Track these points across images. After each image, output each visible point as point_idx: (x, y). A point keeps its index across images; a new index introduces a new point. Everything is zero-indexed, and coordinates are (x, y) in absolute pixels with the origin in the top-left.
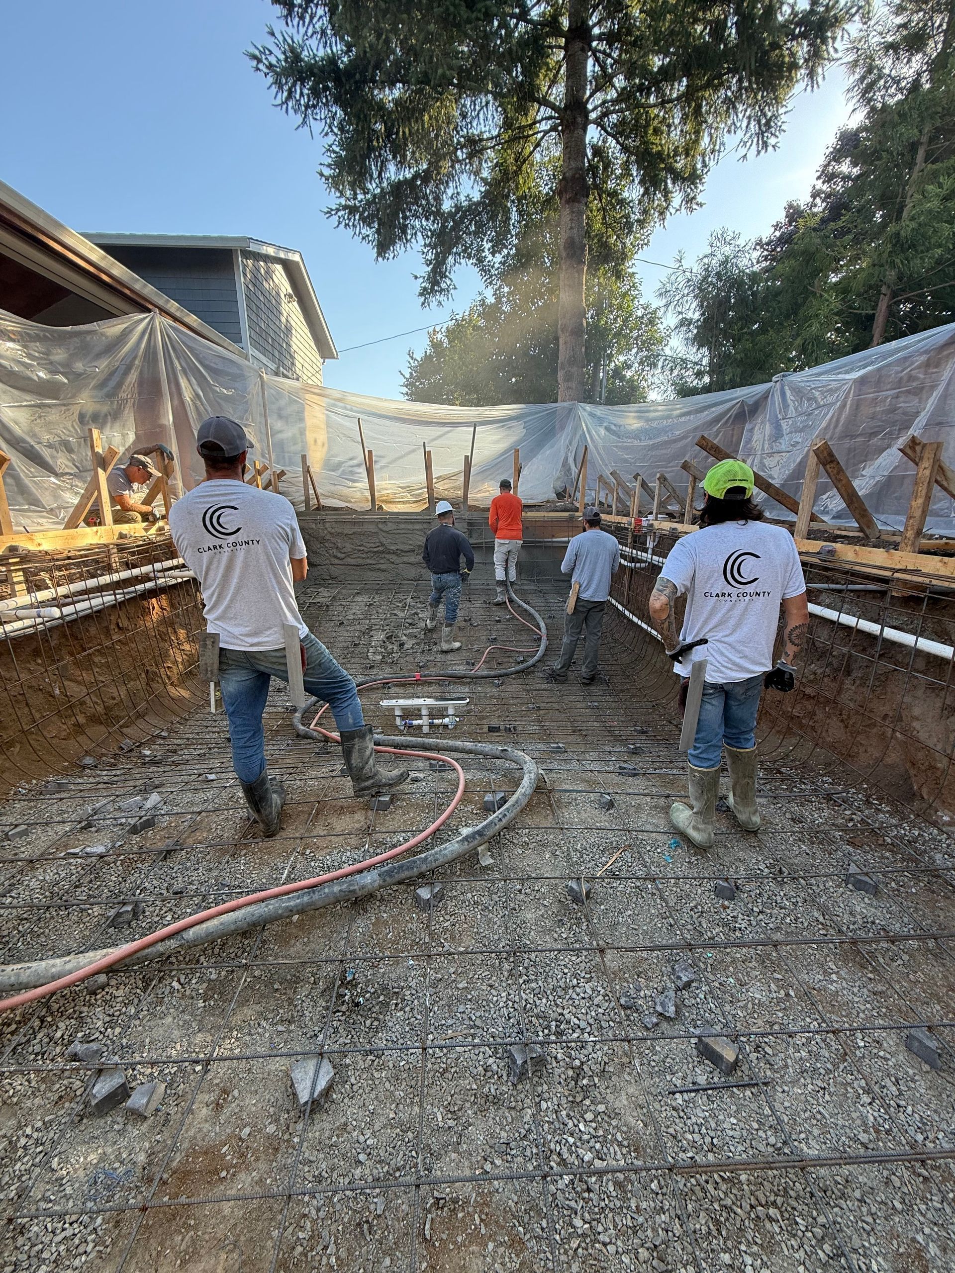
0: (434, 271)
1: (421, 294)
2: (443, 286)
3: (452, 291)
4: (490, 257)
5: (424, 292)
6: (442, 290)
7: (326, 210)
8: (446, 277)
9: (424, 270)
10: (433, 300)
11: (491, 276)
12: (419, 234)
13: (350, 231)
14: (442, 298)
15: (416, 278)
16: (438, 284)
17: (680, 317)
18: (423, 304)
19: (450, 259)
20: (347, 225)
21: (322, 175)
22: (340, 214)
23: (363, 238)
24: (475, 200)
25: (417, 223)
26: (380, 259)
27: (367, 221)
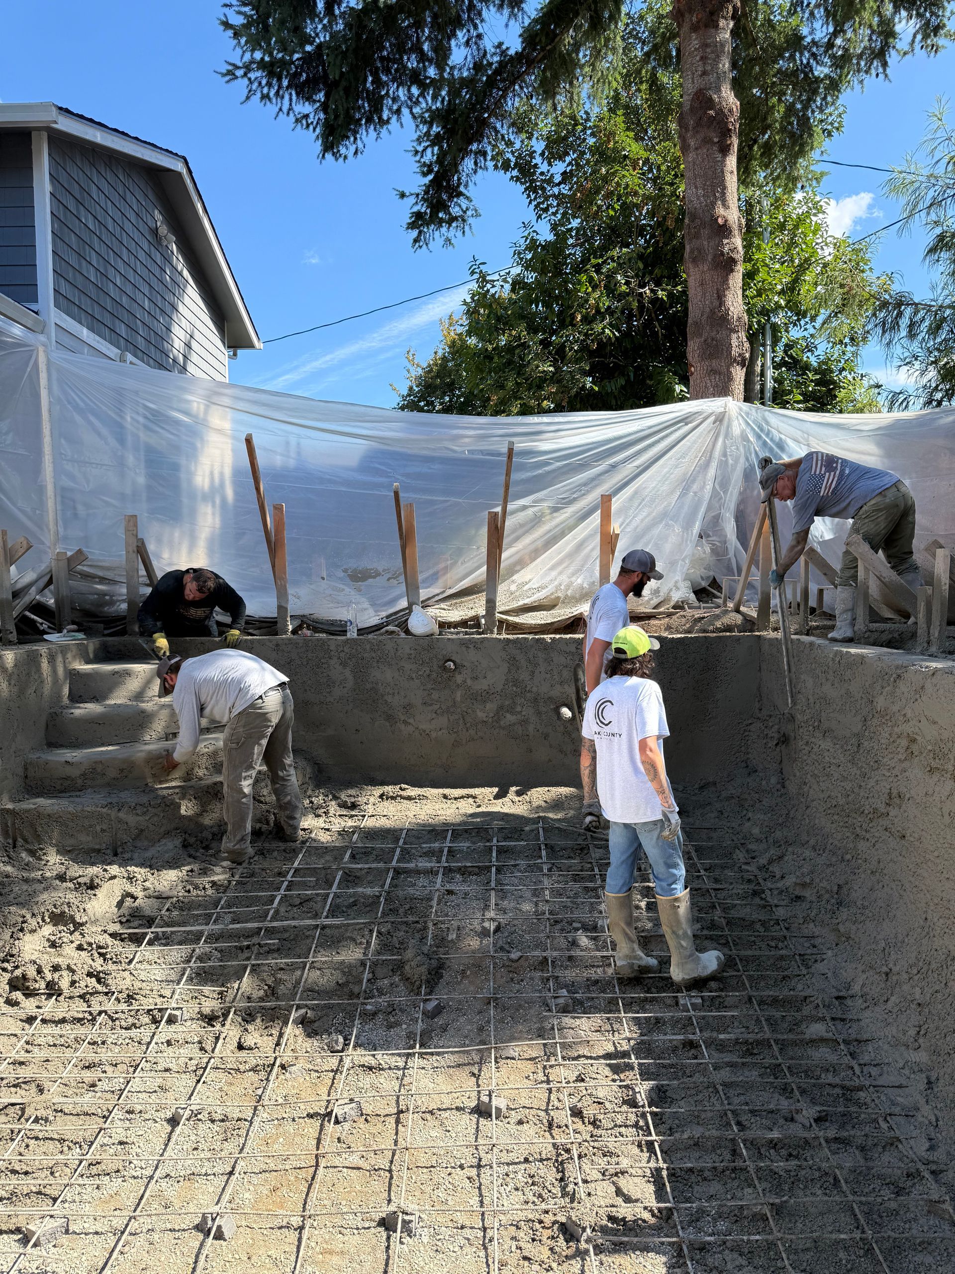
0: (436, 184)
1: (412, 226)
2: (455, 211)
3: (471, 220)
4: (544, 167)
5: (418, 221)
6: (453, 219)
7: (225, 68)
8: (460, 194)
9: (418, 183)
10: (437, 236)
11: (547, 198)
12: (405, 111)
13: (272, 108)
14: (451, 232)
15: (403, 195)
16: (445, 208)
17: (938, 231)
18: (416, 241)
19: (468, 164)
20: (266, 97)
21: (226, 25)
22: (252, 75)
23: (297, 121)
24: (512, 52)
25: (402, 93)
26: (329, 156)
27: (304, 91)
